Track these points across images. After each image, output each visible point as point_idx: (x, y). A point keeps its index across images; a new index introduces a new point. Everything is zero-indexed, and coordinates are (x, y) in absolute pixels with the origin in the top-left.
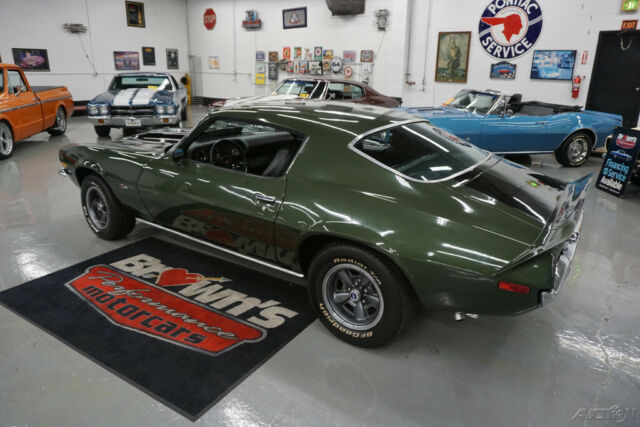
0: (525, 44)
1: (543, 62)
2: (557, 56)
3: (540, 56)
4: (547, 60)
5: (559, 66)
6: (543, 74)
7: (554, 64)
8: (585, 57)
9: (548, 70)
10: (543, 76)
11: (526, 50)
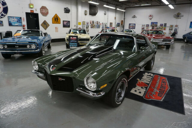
0: (4, 14)
1: (12, 20)
2: (16, 18)
3: (11, 18)
4: (13, 20)
5: (17, 22)
6: (13, 24)
7: (15, 21)
8: (24, 19)
9: (14, 23)
10: (13, 25)
11: (4, 16)
